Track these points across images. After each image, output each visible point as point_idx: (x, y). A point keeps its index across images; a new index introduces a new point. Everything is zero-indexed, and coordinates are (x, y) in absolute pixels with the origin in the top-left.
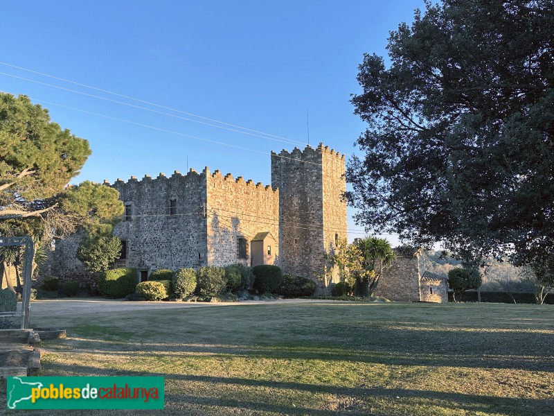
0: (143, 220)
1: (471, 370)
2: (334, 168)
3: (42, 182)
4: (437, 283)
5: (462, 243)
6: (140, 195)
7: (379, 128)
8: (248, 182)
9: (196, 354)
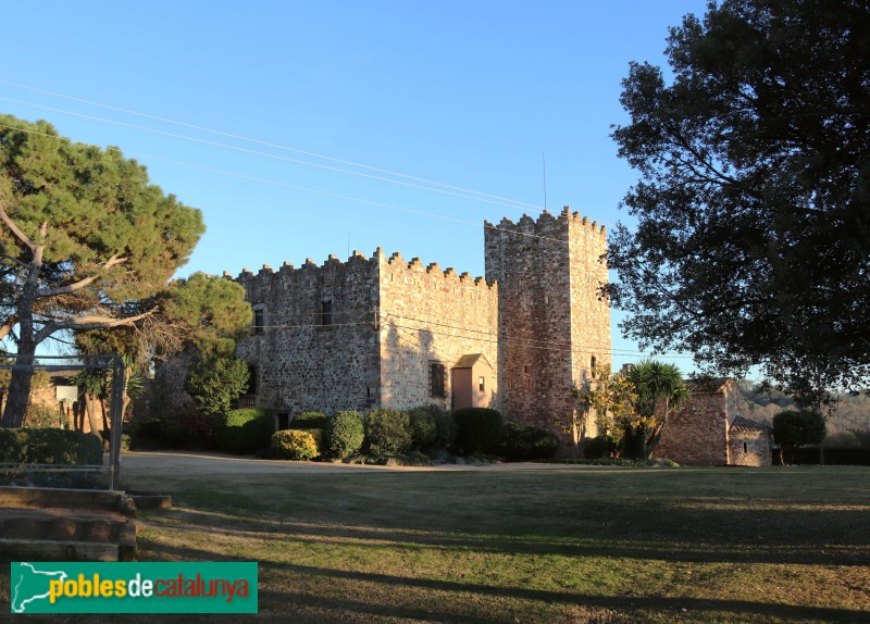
0: (280, 333)
1: (804, 568)
2: (588, 248)
3: (136, 274)
4: (755, 435)
5: (795, 367)
6: (276, 295)
7: (659, 180)
8: (447, 272)
9: (364, 541)
